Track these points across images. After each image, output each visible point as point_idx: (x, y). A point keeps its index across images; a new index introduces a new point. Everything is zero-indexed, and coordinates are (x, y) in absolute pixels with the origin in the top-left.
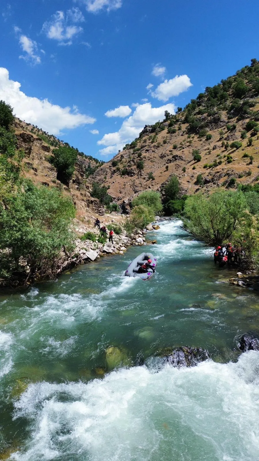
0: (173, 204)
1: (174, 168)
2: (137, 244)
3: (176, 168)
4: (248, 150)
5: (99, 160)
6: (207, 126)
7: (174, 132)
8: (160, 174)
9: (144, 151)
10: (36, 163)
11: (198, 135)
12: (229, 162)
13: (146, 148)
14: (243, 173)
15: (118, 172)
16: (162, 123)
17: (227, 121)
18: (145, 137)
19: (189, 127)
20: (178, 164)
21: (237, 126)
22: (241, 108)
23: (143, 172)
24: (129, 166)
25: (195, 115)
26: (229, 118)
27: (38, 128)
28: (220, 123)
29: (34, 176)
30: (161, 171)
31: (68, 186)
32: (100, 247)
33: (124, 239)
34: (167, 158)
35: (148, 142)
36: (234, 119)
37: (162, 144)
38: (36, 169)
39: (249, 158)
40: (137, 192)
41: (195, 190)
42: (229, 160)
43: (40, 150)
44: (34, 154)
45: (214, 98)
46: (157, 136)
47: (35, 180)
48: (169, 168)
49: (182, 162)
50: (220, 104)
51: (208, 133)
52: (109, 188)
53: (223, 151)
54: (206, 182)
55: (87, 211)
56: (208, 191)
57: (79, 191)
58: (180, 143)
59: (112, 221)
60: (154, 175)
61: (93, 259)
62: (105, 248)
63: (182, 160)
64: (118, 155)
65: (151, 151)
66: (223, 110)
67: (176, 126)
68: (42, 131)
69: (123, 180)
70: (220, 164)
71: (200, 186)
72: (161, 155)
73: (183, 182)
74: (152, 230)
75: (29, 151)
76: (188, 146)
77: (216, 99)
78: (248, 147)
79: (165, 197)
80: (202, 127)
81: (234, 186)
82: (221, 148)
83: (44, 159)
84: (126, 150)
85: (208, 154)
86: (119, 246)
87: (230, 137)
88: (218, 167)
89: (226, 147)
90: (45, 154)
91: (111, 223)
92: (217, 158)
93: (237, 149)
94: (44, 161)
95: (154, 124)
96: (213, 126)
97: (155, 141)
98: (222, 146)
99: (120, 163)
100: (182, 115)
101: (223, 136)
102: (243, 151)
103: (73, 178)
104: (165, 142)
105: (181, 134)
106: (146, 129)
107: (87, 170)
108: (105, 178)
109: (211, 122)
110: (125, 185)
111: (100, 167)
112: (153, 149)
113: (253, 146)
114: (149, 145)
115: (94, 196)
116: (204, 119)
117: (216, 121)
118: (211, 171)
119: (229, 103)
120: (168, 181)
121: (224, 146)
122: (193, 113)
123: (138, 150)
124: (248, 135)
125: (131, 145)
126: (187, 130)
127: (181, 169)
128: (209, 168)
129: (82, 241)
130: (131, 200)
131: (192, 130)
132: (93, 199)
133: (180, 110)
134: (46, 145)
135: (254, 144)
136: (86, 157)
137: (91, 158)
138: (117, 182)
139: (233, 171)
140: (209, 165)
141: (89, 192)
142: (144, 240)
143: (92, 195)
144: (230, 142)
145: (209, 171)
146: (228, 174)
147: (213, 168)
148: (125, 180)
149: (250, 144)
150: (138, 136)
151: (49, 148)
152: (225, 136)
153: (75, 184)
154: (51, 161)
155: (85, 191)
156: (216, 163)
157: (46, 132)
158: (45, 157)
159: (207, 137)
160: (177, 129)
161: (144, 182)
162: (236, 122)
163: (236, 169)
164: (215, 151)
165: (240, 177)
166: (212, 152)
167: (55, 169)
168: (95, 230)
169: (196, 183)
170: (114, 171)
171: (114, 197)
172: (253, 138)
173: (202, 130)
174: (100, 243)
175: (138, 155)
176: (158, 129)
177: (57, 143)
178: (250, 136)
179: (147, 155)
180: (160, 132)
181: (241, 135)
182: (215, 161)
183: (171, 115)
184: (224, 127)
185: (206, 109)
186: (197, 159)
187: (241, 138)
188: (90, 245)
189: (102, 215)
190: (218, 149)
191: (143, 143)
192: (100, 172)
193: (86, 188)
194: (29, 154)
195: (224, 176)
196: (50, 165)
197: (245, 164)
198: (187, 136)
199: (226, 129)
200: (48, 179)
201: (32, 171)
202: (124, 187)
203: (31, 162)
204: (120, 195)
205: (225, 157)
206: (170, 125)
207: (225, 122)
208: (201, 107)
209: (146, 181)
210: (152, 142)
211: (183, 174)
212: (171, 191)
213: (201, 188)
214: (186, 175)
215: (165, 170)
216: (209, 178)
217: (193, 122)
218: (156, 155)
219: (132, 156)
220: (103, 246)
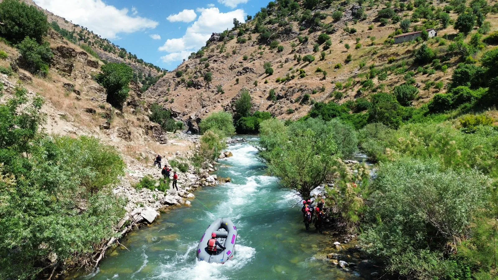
0: (245, 121)
1: (245, 82)
2: (207, 184)
3: (247, 81)
4: (321, 64)
5: (161, 68)
6: (278, 37)
7: (243, 42)
8: (230, 88)
9: (212, 61)
10: (78, 83)
11: (269, 47)
12: (302, 77)
13: (214, 58)
14: (317, 89)
15: (183, 84)
16: (230, 32)
17: (298, 32)
18: (213, 46)
19: (260, 38)
20: (250, 77)
21: (309, 39)
22: (313, 20)
23: (211, 84)
24: (195, 78)
25: (265, 24)
26: (301, 30)
27: (88, 31)
28: (292, 34)
29: (76, 101)
30: (230, 84)
31: (121, 110)
32: (161, 198)
33: (191, 178)
34: (237, 70)
35: (216, 52)
36: (305, 31)
37: (231, 54)
38: (78, 92)
39: (322, 73)
40: (205, 106)
41: (268, 106)
42: (302, 75)
43: (85, 67)
44: (77, 72)
45: (284, 8)
46: (226, 45)
47: (77, 107)
48: (239, 81)
49: (253, 75)
50: (291, 14)
51: (279, 45)
52: (173, 102)
53: (296, 65)
54: (279, 97)
55: (145, 140)
56: (282, 107)
57: (136, 115)
58: (250, 54)
59: (177, 154)
60: (223, 88)
61: (151, 221)
62: (168, 199)
63: (253, 72)
64: (183, 65)
65: (219, 62)
66: (295, 21)
67: (245, 35)
68: (93, 34)
69: (189, 93)
70: (293, 79)
71: (273, 102)
72: (231, 66)
73: (255, 97)
74: (224, 158)
75: (70, 69)
76: (259, 58)
77: (286, 9)
78: (321, 62)
79: (236, 113)
80: (273, 38)
81: (308, 102)
82: (293, 61)
83: (90, 77)
84: (191, 59)
85: (280, 67)
86: (185, 191)
87: (302, 50)
88: (291, 82)
89: (299, 60)
90: (92, 70)
91: (175, 156)
92: (290, 72)
93: (310, 62)
94: (90, 80)
95: (222, 32)
96: (285, 37)
97: (224, 51)
98: (295, 59)
99: (185, 74)
100: (252, 23)
101: (296, 48)
102: (316, 66)
103: (128, 100)
104: (234, 53)
105: (251, 44)
106: (214, 38)
107: (147, 79)
108: (168, 90)
109: (282, 33)
110: (191, 99)
111: (162, 77)
112: (222, 60)
113: (326, 60)
114: (217, 55)
115: (154, 120)
116: (275, 29)
117: (288, 32)
118: (284, 86)
119: (300, 14)
120: (239, 96)
121: (297, 59)
122: (263, 22)
123: (205, 60)
124: (321, 48)
125: (197, 54)
126: (257, 40)
127: (253, 82)
128: (282, 83)
129: (137, 190)
130: (198, 116)
131: (263, 40)
132: (152, 124)
133: (249, 18)
134: (93, 59)
135: (327, 58)
136: (146, 64)
137: (151, 66)
138: (182, 95)
139: (306, 86)
140: (281, 79)
141: (148, 115)
142: (216, 177)
143: (151, 119)
144: (303, 56)
145: (281, 85)
146: (301, 89)
147: (286, 82)
148: (191, 93)
149: (323, 58)
150: (205, 45)
151: (98, 63)
152: (297, 48)
153: (130, 106)
154: (100, 79)
155: (143, 114)
156: (289, 77)
157: (98, 36)
158: (91, 75)
159: (278, 49)
160: (247, 38)
161: (213, 96)
162: (308, 34)
163: (310, 84)
164: (287, 64)
165: (314, 93)
166: (285, 65)
167: (105, 90)
168: (155, 169)
169: (269, 98)
170: (179, 82)
171: (178, 112)
172: (326, 52)
173: (274, 41)
174: (160, 192)
175: (205, 66)
176: (226, 38)
177: (111, 48)
178: (322, 49)
179: (215, 65)
180: (228, 41)
181: (313, 49)
182: (288, 75)
183: (241, 23)
184: (296, 39)
185: (276, 19)
186: (269, 72)
187: (313, 51)
188: (148, 196)
189: (164, 143)
190: (290, 62)
191: (211, 52)
192: (162, 83)
193: (145, 110)
194: (69, 72)
195: (298, 92)
196: (98, 85)
197: (319, 79)
198: (257, 46)
199: (298, 41)
200: (94, 104)
201: (73, 95)
202: (190, 100)
203: (71, 83)
204: (186, 110)
205: (297, 71)
206: (240, 34)
207: (296, 33)
208: (271, 16)
209: (215, 95)
210: (221, 52)
211: (255, 89)
212: (243, 107)
213: (274, 104)
214: (258, 89)
215: (236, 83)
216: (282, 93)
217: (263, 32)
218: (225, 66)
219: (198, 67)
220: (165, 195)
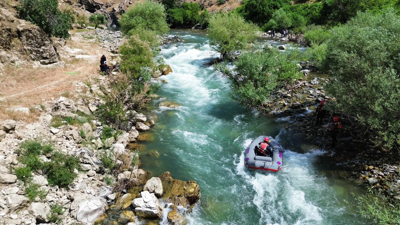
0: (172, 13)
115: (28, 17)
130: (121, 8)
132: (22, 25)
189: (50, 63)
204: (109, 1)
